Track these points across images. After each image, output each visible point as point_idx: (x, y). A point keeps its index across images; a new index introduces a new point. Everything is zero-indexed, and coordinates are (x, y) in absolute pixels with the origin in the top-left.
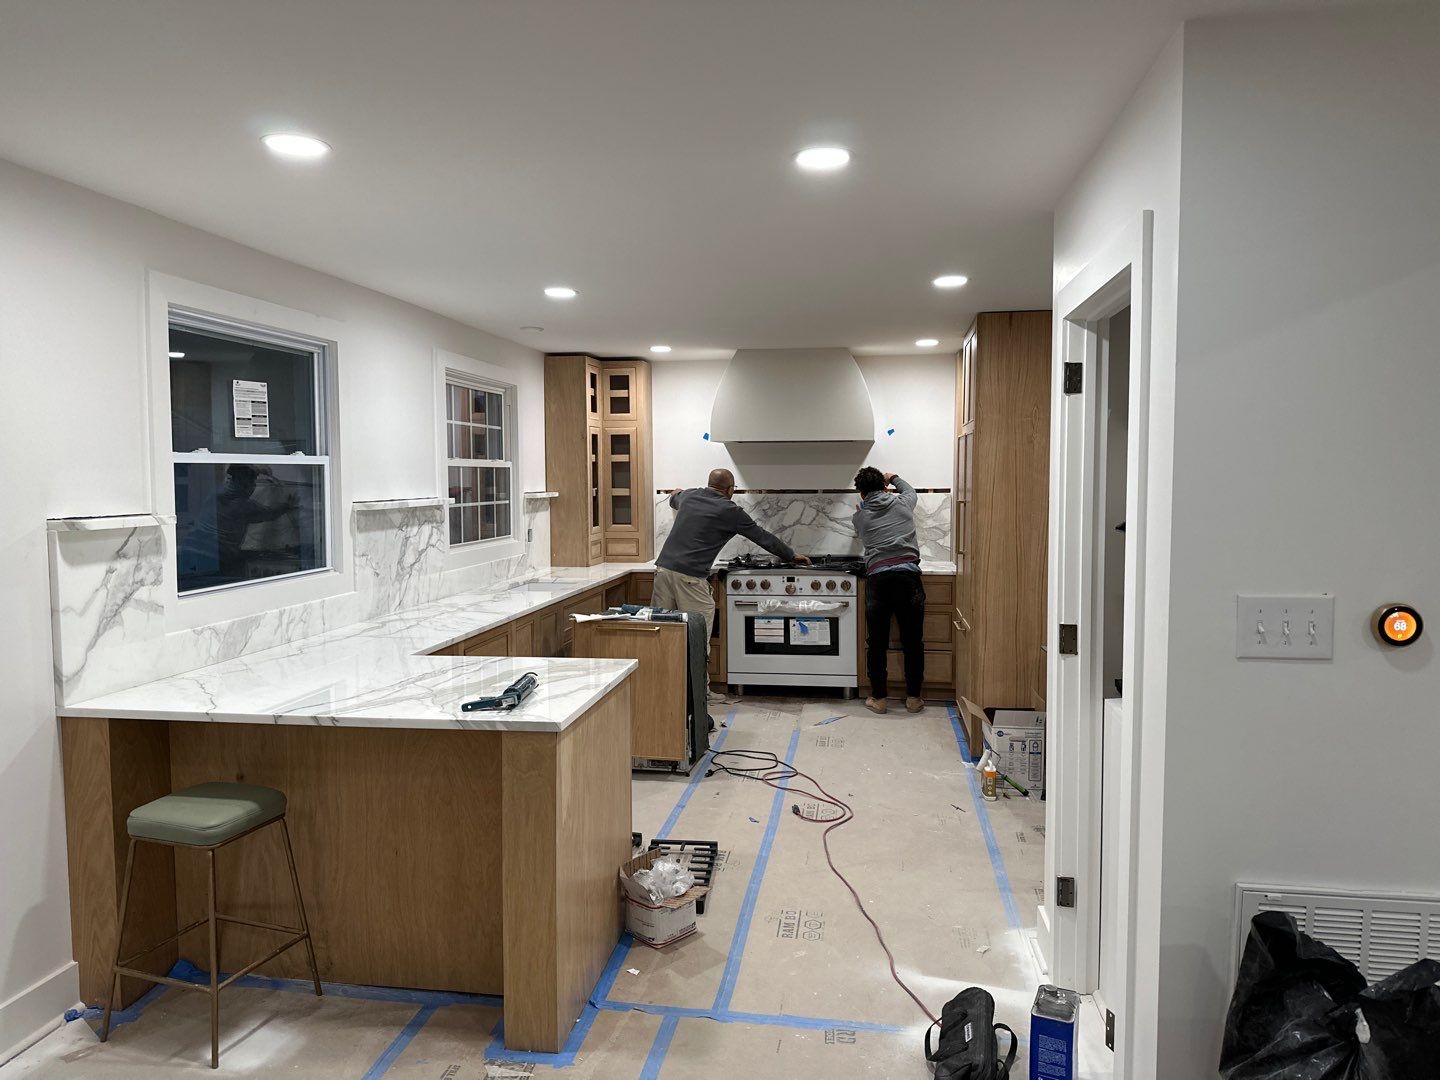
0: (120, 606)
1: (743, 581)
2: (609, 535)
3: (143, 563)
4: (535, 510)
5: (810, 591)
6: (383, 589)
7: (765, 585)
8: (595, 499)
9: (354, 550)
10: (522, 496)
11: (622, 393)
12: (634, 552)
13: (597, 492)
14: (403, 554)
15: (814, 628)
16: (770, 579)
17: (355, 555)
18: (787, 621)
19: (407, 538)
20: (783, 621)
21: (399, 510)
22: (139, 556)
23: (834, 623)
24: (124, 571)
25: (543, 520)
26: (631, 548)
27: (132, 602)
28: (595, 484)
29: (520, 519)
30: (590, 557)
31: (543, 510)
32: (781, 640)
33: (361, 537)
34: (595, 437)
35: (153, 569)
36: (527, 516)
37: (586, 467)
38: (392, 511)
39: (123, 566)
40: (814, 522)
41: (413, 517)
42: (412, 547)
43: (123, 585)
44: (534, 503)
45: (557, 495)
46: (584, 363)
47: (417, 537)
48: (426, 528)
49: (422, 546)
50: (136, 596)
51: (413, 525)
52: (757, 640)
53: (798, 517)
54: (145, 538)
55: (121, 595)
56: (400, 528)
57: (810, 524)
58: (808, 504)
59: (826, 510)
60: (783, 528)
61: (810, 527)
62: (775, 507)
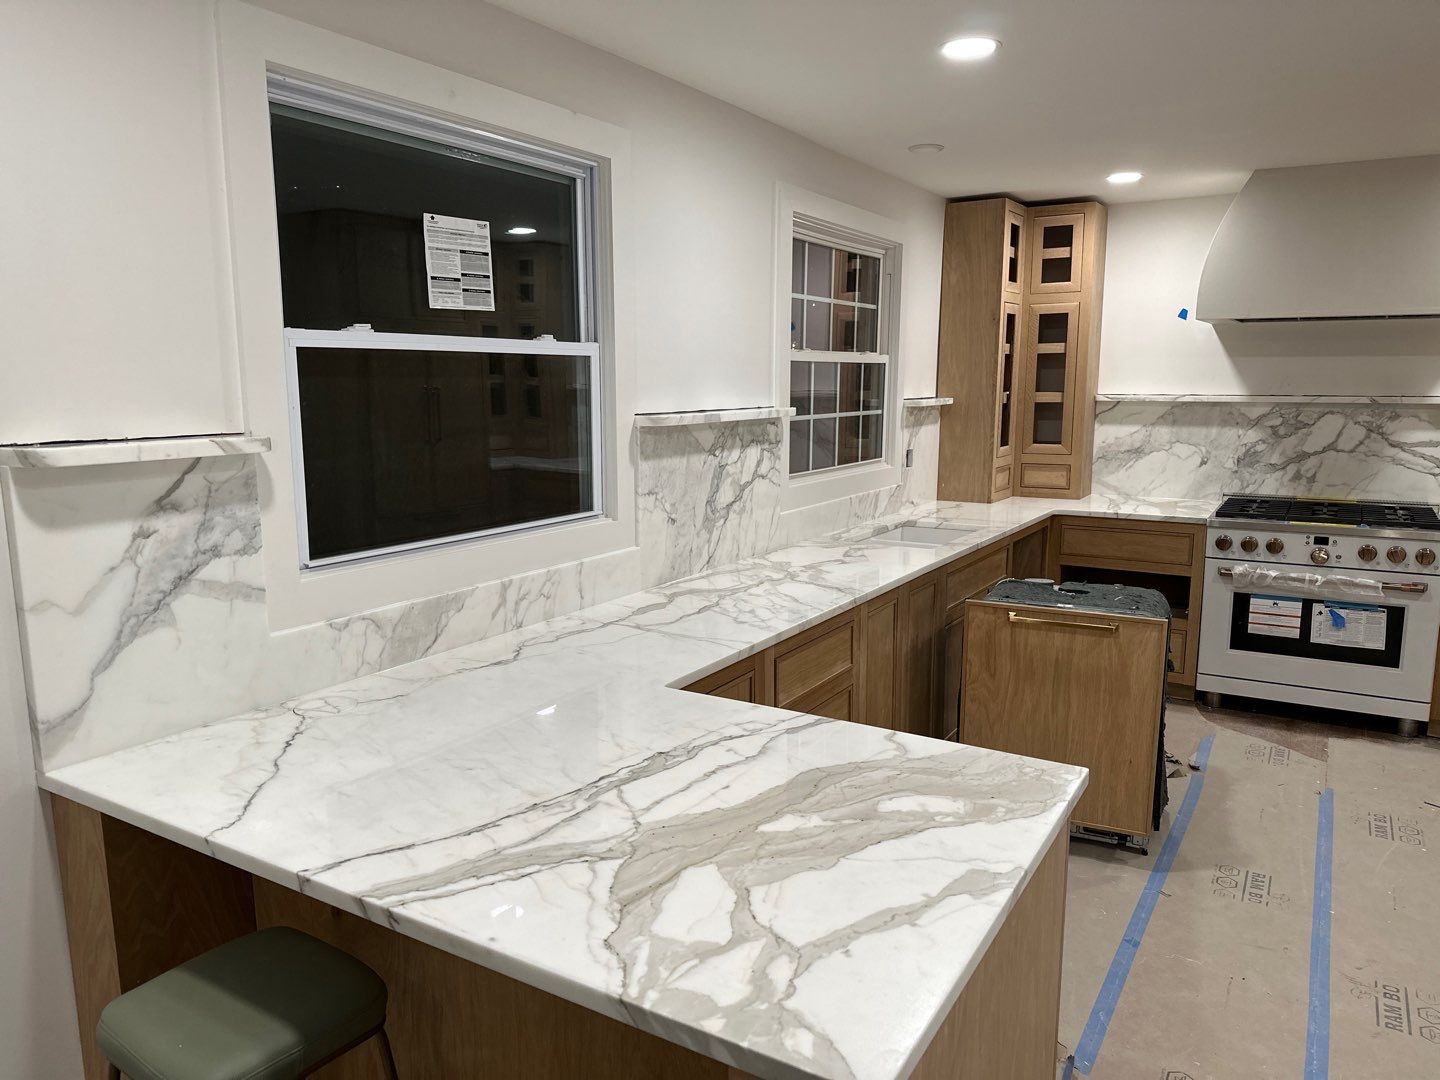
0: (166, 594)
1: (1237, 536)
2: (1026, 459)
3: (218, 519)
4: (918, 423)
5: (1356, 562)
6: (682, 542)
7: (1274, 547)
8: (1006, 408)
9: (636, 486)
10: (900, 404)
11: (1060, 253)
12: (1062, 482)
13: (1009, 397)
14: (716, 489)
15: (1357, 621)
16: (1282, 537)
17: (636, 493)
18: (1308, 605)
19: (722, 467)
20: (1299, 605)
21: (711, 426)
22: (207, 506)
23: (1395, 617)
24: (174, 533)
25: (929, 437)
26: (1058, 478)
27: (194, 585)
28: (1007, 387)
29: (896, 435)
30: (993, 488)
31: (932, 423)
32: (1296, 634)
33: (645, 466)
34: (1011, 318)
35: (241, 528)
36: (905, 431)
37: (996, 362)
38: (698, 427)
39: (169, 526)
40: (1362, 448)
41: (733, 436)
42: (730, 480)
43: (174, 557)
44: (917, 414)
45: (950, 401)
46: (1004, 208)
47: (739, 464)
48: (753, 452)
49: (746, 478)
50: (204, 573)
51: (732, 447)
52: (1252, 629)
53: (1333, 439)
54: (219, 476)
55: (170, 575)
56: (712, 452)
57: (1352, 451)
58: (1352, 419)
59: (1384, 429)
60: (1303, 456)
61: (1352, 455)
62: (1293, 422)
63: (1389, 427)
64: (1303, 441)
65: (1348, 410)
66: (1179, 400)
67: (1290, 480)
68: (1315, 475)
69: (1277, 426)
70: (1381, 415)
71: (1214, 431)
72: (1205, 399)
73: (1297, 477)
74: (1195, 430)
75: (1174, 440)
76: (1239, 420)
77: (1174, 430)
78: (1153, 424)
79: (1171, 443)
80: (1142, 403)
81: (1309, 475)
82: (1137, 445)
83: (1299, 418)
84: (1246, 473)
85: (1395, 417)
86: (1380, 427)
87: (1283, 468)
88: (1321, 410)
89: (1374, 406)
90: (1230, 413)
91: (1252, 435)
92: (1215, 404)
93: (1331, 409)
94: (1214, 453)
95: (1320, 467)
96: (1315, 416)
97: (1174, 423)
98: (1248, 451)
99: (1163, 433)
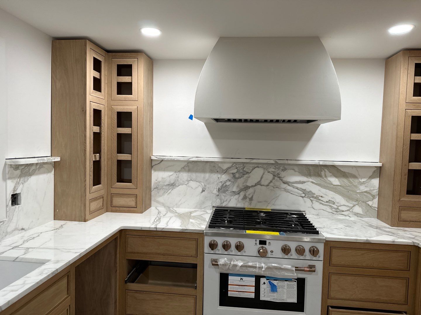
1: (220, 241)
2: (114, 191)
5: (279, 254)
7: (239, 247)
8: (97, 163)
11: (125, 79)
12: (133, 204)
13: (99, 157)
15: (283, 287)
16: (244, 241)
18: (258, 278)
20: (254, 279)
23: (301, 283)
26: (131, 202)
28: (97, 151)
30: (87, 212)
31: (48, 172)
32: (253, 296)
34: (97, 114)
37: (85, 136)
40: (272, 184)
45: (58, 159)
46: (86, 45)
52: (230, 294)
53: (259, 180)
57: (268, 185)
58: (267, 170)
59: (280, 175)
60: (247, 188)
61: (268, 187)
62: (241, 171)
63: (283, 174)
64: (246, 181)
65: (265, 166)
66: (191, 160)
67: (242, 199)
68: (252, 197)
69: (235, 173)
70: (279, 169)
71: (207, 175)
72: (202, 159)
73: (245, 198)
74: (199, 175)
75: (189, 179)
76: (218, 170)
77: (189, 174)
78: (179, 171)
79: (188, 181)
80: (174, 161)
81: (250, 197)
82: (172, 182)
83: (244, 170)
84: (222, 196)
85: (284, 170)
86: (278, 174)
87: (239, 194)
88: (253, 165)
89: (276, 165)
90: (214, 166)
91: (224, 177)
92: (207, 162)
93: (258, 166)
94: (208, 186)
95: (254, 193)
96: (251, 168)
97: (189, 171)
98: (223, 185)
99: (184, 176)
